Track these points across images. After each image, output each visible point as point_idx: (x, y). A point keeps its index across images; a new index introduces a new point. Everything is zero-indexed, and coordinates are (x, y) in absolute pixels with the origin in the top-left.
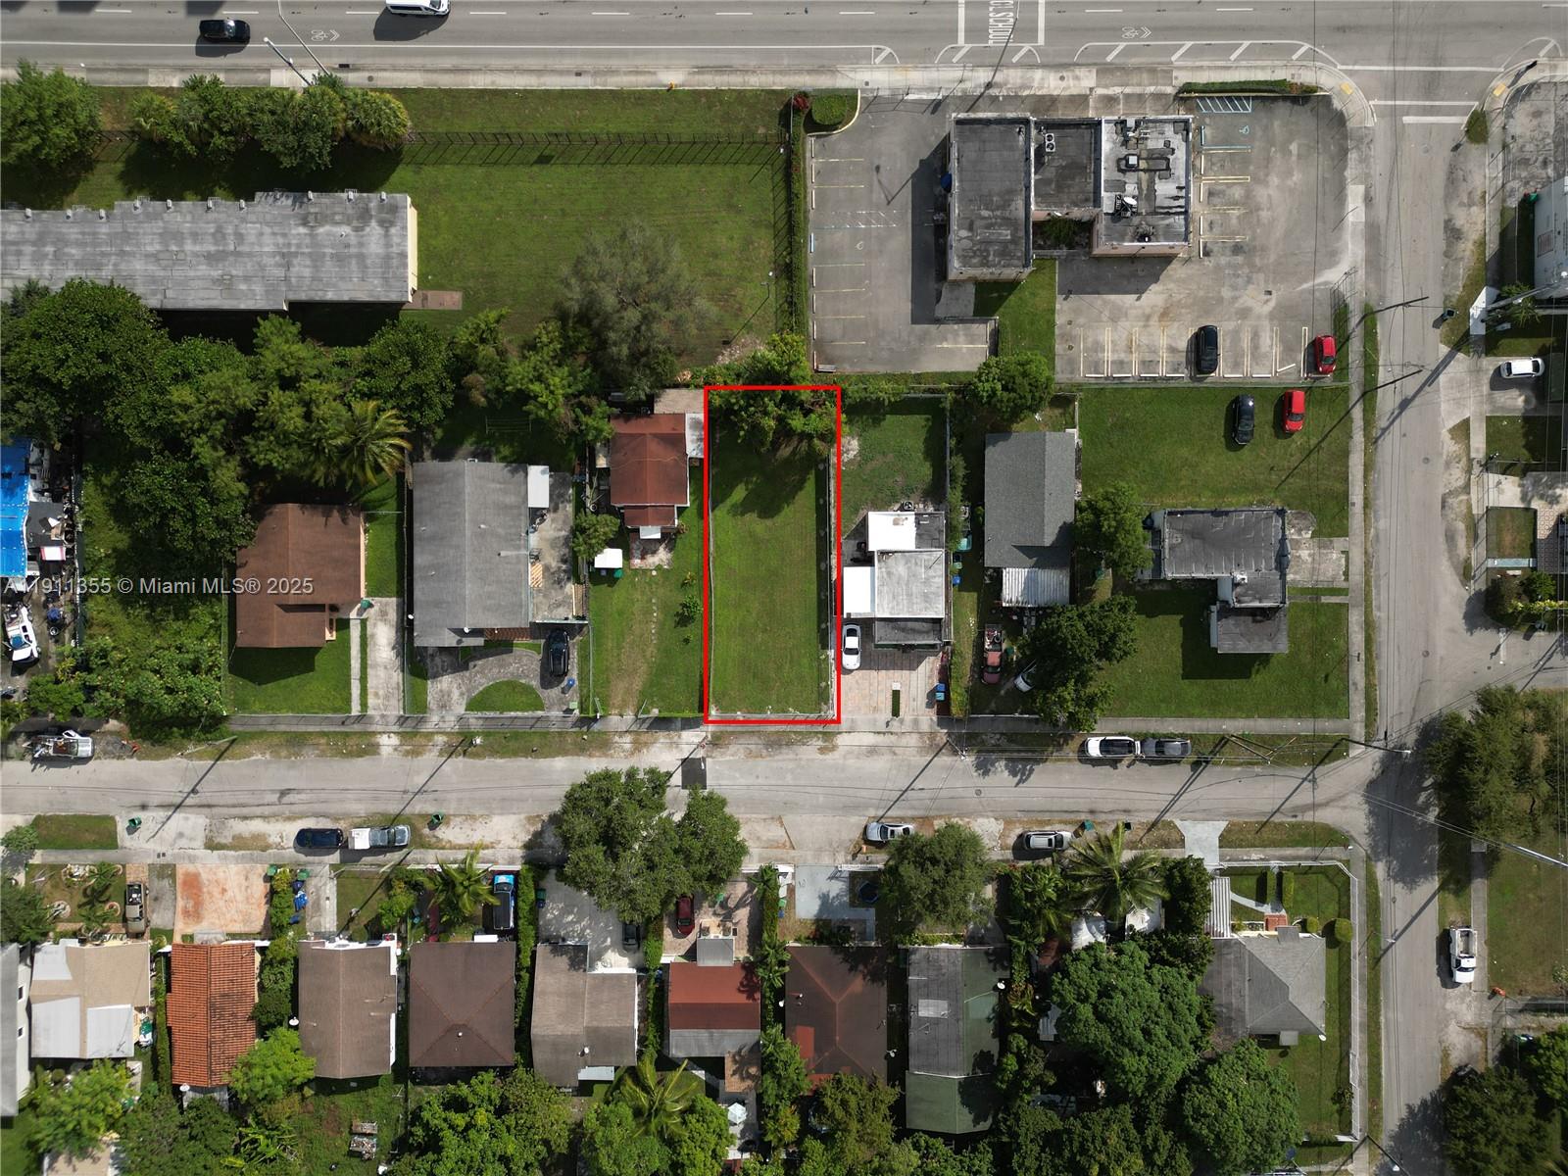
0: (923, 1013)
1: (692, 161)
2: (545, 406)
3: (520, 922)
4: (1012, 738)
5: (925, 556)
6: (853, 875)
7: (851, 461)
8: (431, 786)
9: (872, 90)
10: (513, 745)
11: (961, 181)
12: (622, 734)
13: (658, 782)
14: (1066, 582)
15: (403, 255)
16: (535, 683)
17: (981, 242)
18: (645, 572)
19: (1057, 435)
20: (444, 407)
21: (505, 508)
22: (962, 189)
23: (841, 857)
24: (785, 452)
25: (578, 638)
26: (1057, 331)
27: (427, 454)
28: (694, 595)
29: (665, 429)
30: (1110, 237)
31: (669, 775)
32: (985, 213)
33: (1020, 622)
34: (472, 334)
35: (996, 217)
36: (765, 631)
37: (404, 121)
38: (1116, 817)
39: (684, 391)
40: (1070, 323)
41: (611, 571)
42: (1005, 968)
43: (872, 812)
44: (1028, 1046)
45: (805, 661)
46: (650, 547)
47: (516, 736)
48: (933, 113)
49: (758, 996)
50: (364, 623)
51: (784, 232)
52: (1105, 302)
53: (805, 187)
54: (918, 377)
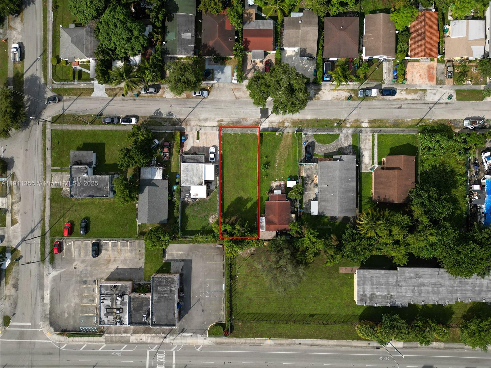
0: (190, 34)
1: (263, 314)
2: (311, 234)
3: (322, 64)
4: (160, 124)
5: (187, 183)
6: (213, 79)
7: (212, 215)
8: (351, 110)
9: (203, 337)
10: (324, 123)
11: (174, 306)
12: (288, 127)
13: (276, 110)
14: (141, 174)
15: (358, 285)
16: (316, 143)
17: (168, 286)
18: (280, 180)
19: (144, 222)
20: (345, 234)
21: (325, 201)
22: (174, 303)
23: (216, 86)
24: (234, 218)
25: (302, 158)
26: (144, 256)
27: (352, 219)
28: (264, 172)
29: (272, 226)
30: (126, 287)
31: (272, 112)
32: (166, 295)
33: (157, 162)
34: (336, 258)
35: (163, 294)
36: (241, 160)
37: (358, 329)
38: (127, 98)
39: (266, 239)
40: (140, 259)
41: (291, 180)
42: (163, 49)
43: (206, 100)
44: (155, 22)
45: (228, 150)
46: (278, 187)
47: (323, 126)
48: (184, 329)
49: (244, 40)
50: (373, 164)
51: (233, 291)
52: (129, 266)
53: (226, 305)
54: (189, 242)
